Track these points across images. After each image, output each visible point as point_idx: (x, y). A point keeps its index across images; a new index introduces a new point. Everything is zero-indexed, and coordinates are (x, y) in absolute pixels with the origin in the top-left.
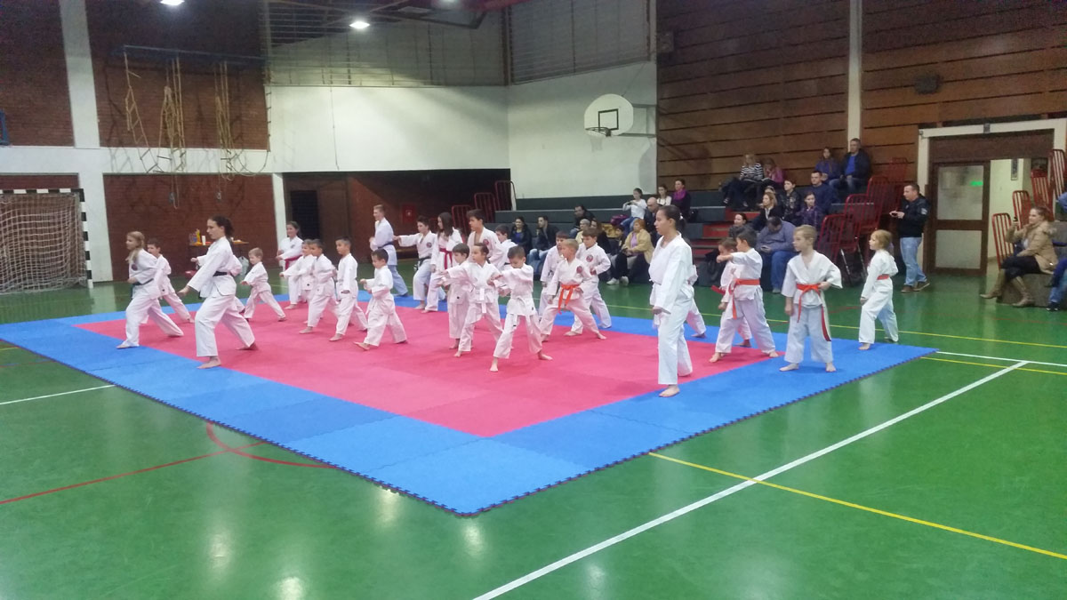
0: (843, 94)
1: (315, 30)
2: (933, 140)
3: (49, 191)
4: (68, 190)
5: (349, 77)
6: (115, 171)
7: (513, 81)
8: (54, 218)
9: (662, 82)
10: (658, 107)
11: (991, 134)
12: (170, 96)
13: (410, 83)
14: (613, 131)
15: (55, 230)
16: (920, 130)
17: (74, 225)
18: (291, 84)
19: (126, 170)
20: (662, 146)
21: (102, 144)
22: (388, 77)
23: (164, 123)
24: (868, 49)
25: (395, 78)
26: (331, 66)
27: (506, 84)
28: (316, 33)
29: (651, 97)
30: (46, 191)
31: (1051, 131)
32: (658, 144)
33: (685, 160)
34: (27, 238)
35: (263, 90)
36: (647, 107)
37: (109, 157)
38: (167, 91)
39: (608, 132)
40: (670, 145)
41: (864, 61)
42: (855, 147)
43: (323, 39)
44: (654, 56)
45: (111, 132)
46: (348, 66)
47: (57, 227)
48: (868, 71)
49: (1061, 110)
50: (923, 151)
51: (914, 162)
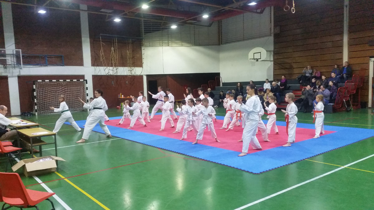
0: (342, 46)
1: (158, 29)
3: (77, 80)
4: (83, 80)
5: (168, 44)
6: (96, 74)
7: (221, 44)
8: (78, 89)
9: (275, 43)
10: (274, 51)
12: (113, 50)
13: (188, 45)
14: (259, 60)
15: (78, 93)
16: (371, 59)
17: (83, 91)
18: (150, 46)
19: (99, 74)
20: (276, 64)
21: (92, 66)
22: (181, 44)
23: (111, 59)
24: (350, 32)
25: (183, 44)
26: (162, 40)
27: (219, 45)
28: (158, 30)
29: (272, 48)
30: (76, 80)
32: (274, 64)
33: (284, 69)
34: (69, 95)
35: (141, 48)
36: (270, 51)
37: (94, 70)
38: (112, 49)
39: (257, 60)
40: (278, 64)
41: (349, 35)
42: (346, 65)
43: (160, 31)
44: (273, 35)
45: (95, 62)
46: (168, 40)
47: (78, 91)
48: (350, 39)
50: (371, 66)
51: (368, 69)
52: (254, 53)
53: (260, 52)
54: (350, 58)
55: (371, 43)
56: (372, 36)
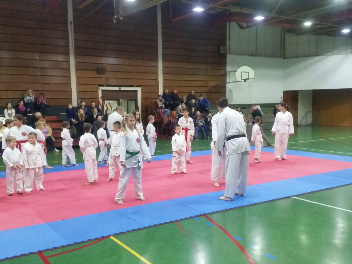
2: (103, 91)
11: (121, 90)
16: (99, 87)
24: (77, 54)
31: (136, 91)
41: (76, 58)
48: (77, 62)
49: (139, 85)
50: (100, 94)
51: (97, 98)
54: (78, 84)
55: (100, 70)
56: (99, 63)
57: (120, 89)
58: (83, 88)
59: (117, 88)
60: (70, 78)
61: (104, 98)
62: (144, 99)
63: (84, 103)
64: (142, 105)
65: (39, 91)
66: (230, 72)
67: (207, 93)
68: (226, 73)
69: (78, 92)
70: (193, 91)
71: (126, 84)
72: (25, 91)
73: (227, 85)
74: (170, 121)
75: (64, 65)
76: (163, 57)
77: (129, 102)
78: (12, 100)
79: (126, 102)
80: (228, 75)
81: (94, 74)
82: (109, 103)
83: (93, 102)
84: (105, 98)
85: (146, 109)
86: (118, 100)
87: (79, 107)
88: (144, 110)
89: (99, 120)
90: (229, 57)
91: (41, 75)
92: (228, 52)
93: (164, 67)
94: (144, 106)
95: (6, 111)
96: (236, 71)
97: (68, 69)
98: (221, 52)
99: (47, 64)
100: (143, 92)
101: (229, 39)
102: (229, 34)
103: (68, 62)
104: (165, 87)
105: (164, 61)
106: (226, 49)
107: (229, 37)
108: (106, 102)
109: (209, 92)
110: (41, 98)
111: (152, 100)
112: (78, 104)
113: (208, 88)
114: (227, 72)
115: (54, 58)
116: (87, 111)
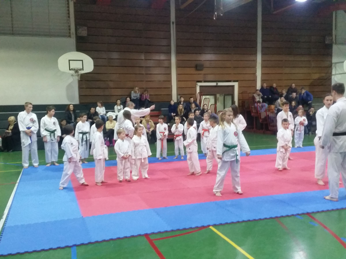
2: (201, 86)
11: (218, 86)
16: (197, 83)
39: (76, 71)
41: (177, 56)
44: (73, 36)
48: (178, 60)
49: (237, 79)
50: (198, 90)
51: (195, 94)
52: (69, 60)
53: (82, 61)
54: (178, 81)
55: (199, 67)
56: (198, 60)
57: (217, 84)
58: (183, 84)
59: (214, 84)
60: (171, 76)
61: (201, 94)
62: (240, 93)
63: (182, 99)
64: (239, 100)
65: (143, 88)
66: (336, 63)
67: (309, 86)
68: (331, 64)
69: (178, 88)
70: (293, 85)
71: (224, 80)
72: (132, 88)
73: (333, 77)
74: (268, 115)
75: (166, 64)
76: (262, 51)
77: (226, 97)
78: (120, 97)
79: (223, 97)
80: (334, 66)
81: (193, 71)
82: (207, 98)
83: (192, 98)
84: (203, 94)
85: (242, 104)
86: (215, 95)
87: (178, 103)
88: (241, 105)
89: (197, 114)
90: (335, 47)
91: (146, 74)
92: (334, 42)
93: (263, 61)
94: (241, 101)
95: (116, 107)
96: (343, 62)
97: (169, 67)
98: (327, 42)
99: (150, 63)
100: (240, 87)
101: (336, 29)
102: (336, 23)
103: (170, 60)
104: (263, 81)
105: (263, 54)
106: (332, 39)
107: (336, 26)
108: (204, 97)
109: (312, 85)
110: (145, 94)
111: (249, 94)
112: (178, 100)
113: (311, 81)
114: (333, 63)
115: (157, 57)
116: (186, 106)
